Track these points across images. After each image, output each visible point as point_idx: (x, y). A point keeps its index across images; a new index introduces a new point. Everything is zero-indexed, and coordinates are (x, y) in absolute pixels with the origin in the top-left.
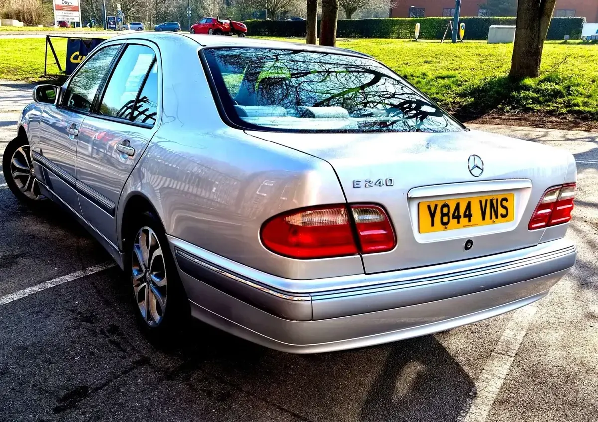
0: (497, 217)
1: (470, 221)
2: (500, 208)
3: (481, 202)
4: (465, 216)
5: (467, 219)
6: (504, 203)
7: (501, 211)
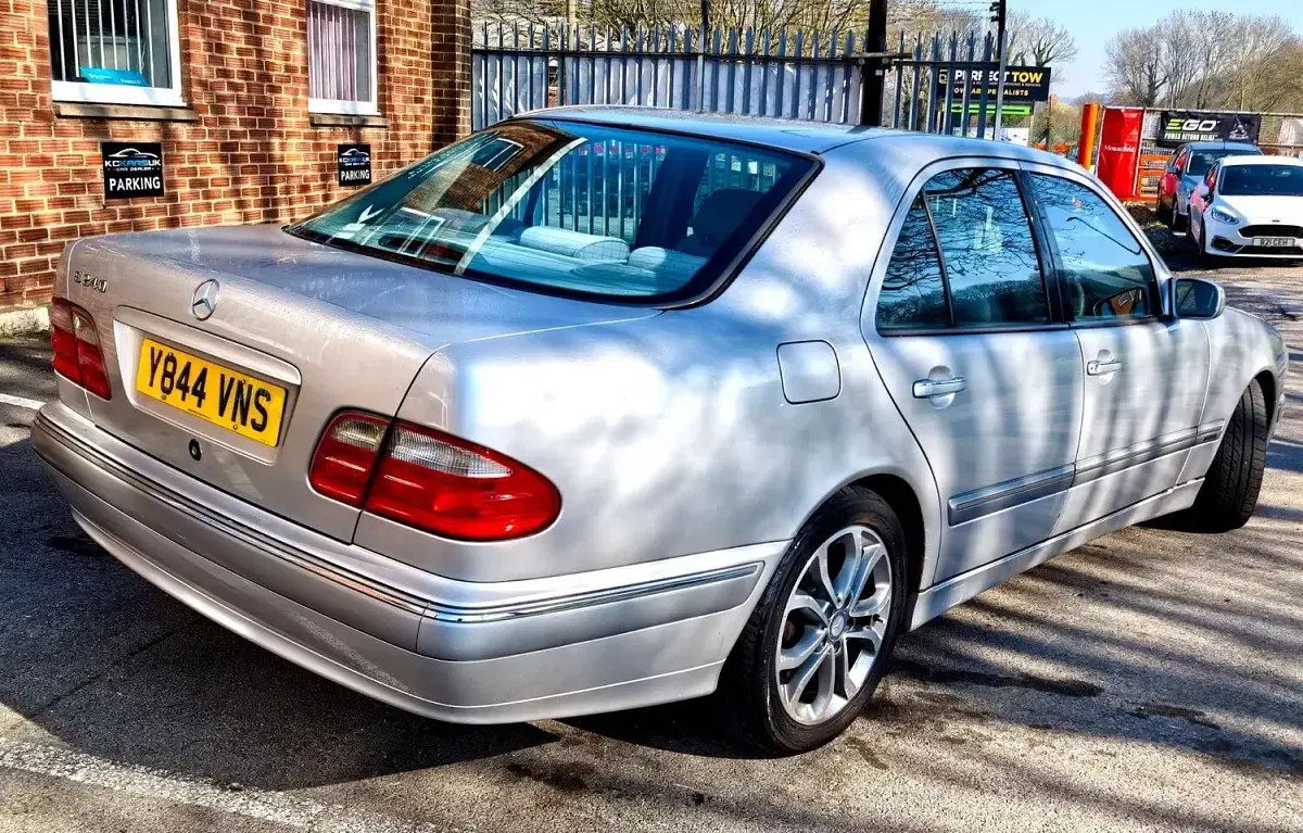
0: (244, 423)
1: (199, 405)
2: (252, 406)
3: (223, 377)
4: (195, 392)
5: (196, 399)
6: (262, 400)
7: (253, 413)
